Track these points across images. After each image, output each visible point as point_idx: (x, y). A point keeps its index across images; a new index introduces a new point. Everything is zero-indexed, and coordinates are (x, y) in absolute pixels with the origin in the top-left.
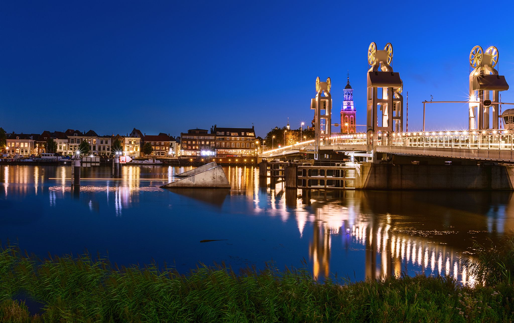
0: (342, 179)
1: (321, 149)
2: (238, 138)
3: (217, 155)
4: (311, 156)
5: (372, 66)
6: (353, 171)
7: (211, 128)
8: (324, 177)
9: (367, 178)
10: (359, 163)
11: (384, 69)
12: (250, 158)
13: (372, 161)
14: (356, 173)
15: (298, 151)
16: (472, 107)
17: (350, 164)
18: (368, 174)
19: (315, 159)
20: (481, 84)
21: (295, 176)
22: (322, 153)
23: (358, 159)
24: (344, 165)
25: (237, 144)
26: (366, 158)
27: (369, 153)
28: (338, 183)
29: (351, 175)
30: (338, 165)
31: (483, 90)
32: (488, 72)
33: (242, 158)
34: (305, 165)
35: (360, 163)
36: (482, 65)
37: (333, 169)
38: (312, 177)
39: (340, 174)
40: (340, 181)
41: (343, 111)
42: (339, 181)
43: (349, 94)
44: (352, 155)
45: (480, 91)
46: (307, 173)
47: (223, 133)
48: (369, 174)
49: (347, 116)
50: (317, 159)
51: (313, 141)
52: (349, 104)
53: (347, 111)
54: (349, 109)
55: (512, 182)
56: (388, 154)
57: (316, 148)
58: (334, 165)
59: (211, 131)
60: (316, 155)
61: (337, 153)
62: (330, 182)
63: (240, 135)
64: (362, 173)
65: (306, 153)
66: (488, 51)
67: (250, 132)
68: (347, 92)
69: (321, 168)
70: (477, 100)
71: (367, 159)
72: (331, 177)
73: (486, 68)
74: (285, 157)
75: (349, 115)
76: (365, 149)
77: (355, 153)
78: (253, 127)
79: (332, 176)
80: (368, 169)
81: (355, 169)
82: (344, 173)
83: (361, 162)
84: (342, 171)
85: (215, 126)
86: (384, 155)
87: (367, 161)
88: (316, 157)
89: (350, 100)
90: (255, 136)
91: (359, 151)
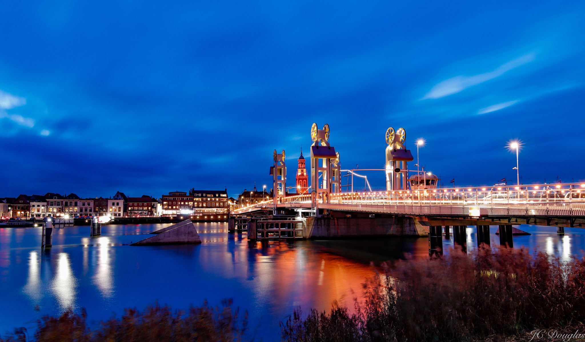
0: (292, 230)
1: (278, 206)
2: (213, 199)
3: (195, 213)
4: (271, 212)
5: (314, 142)
6: (301, 224)
7: (190, 191)
8: (278, 229)
9: (312, 229)
10: (305, 218)
11: (324, 144)
12: (223, 215)
13: (315, 216)
14: (303, 225)
15: (260, 209)
16: (388, 174)
17: (299, 218)
18: (312, 226)
19: (274, 214)
20: (393, 156)
21: (255, 229)
22: (279, 209)
23: (304, 214)
24: (294, 219)
25: (212, 204)
26: (311, 213)
27: (313, 209)
28: (289, 233)
29: (300, 227)
30: (290, 219)
31: (395, 161)
32: (399, 147)
33: (216, 215)
34: (263, 220)
35: (306, 217)
36: (394, 142)
37: (285, 222)
38: (269, 229)
39: (291, 226)
40: (291, 232)
41: (298, 177)
43: (302, 163)
44: (300, 211)
45: (393, 161)
46: (265, 227)
47: (200, 195)
48: (313, 226)
49: (301, 181)
50: (275, 215)
51: (272, 200)
52: (302, 171)
53: (301, 176)
54: (302, 175)
55: (417, 229)
56: (328, 210)
57: (274, 206)
58: (286, 219)
59: (190, 193)
60: (274, 211)
61: (290, 210)
62: (283, 233)
63: (215, 197)
64: (308, 225)
65: (267, 210)
66: (398, 132)
67: (223, 194)
68: (301, 161)
69: (276, 222)
70: (391, 168)
71: (312, 214)
72: (284, 229)
73: (397, 145)
74: (252, 214)
75: (303, 180)
76: (310, 206)
77: (302, 209)
78: (226, 189)
79: (285, 228)
80: (313, 221)
81: (302, 222)
82: (294, 225)
83: (307, 216)
84: (292, 224)
85: (193, 189)
86: (324, 211)
87: (312, 216)
88: (274, 213)
89: (303, 168)
90: (227, 197)
91: (306, 208)
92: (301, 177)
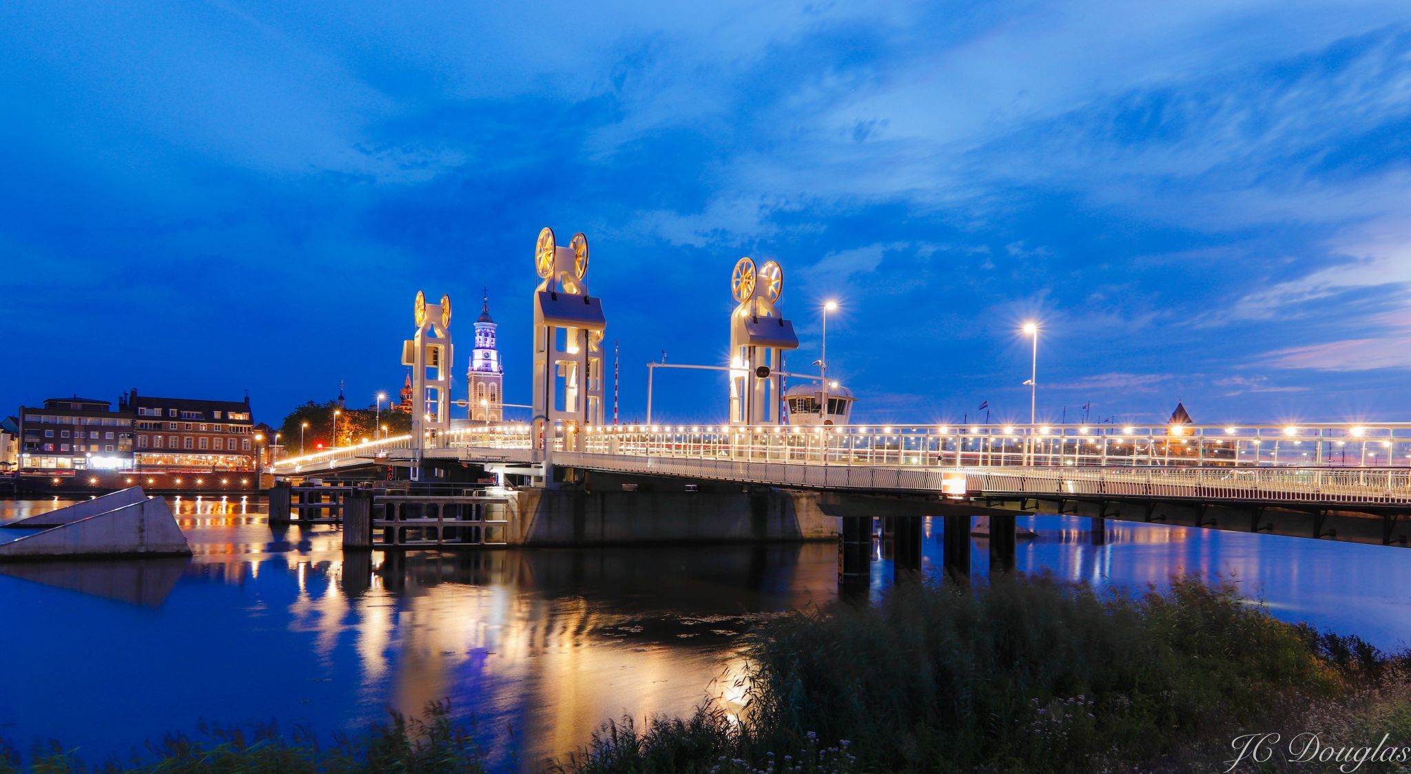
0: (478, 525)
1: (428, 455)
2: (204, 426)
3: (140, 467)
4: (403, 472)
5: (542, 280)
6: (501, 506)
7: (121, 398)
8: (436, 520)
9: (532, 522)
10: (514, 490)
11: (571, 288)
12: (236, 474)
13: (543, 484)
14: (509, 510)
15: (372, 461)
16: (736, 379)
17: (498, 491)
18: (533, 514)
19: (412, 478)
20: (751, 333)
21: (368, 520)
22: (429, 464)
23: (513, 480)
24: (484, 494)
25: (200, 441)
26: (529, 477)
27: (536, 467)
28: (466, 533)
29: (499, 516)
30: (470, 494)
31: (754, 347)
32: (764, 311)
33: (217, 474)
34: (393, 493)
35: (519, 490)
36: (754, 296)
37: (459, 502)
38: (408, 520)
39: (474, 513)
40: (473, 529)
41: (474, 372)
42: (470, 528)
43: (487, 335)
44: (500, 471)
45: (750, 347)
46: (397, 513)
47: (157, 411)
48: (536, 512)
49: (483, 384)
50: (417, 479)
51: (407, 437)
52: (487, 357)
53: (483, 371)
54: (487, 368)
55: (800, 523)
56: (577, 470)
57: (414, 454)
58: (458, 493)
59: (120, 405)
60: (415, 469)
61: (465, 466)
62: (450, 532)
63: (210, 419)
64: (522, 511)
65: (390, 464)
66: (764, 270)
67: (239, 412)
68: (483, 329)
69: (429, 500)
70: (744, 364)
71: (532, 479)
72: (453, 520)
73: (760, 304)
74: (336, 475)
75: (488, 381)
76: (529, 459)
77: (507, 466)
78: (247, 399)
79: (455, 517)
80: (536, 501)
81: (506, 501)
82: (483, 510)
83: (519, 486)
84: (478, 507)
85: (134, 393)
86: (568, 472)
87: (532, 484)
88: (415, 476)
89: (490, 348)
90: (250, 421)
91: (516, 462)
92: (483, 373)
